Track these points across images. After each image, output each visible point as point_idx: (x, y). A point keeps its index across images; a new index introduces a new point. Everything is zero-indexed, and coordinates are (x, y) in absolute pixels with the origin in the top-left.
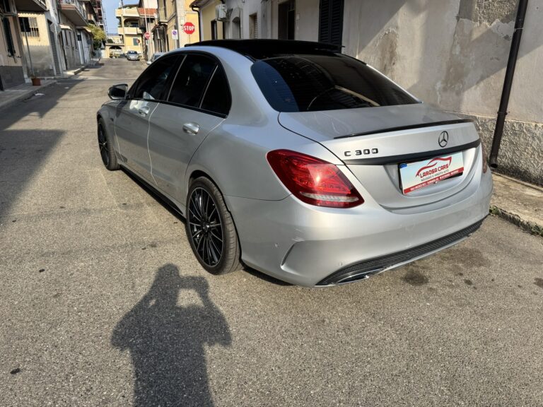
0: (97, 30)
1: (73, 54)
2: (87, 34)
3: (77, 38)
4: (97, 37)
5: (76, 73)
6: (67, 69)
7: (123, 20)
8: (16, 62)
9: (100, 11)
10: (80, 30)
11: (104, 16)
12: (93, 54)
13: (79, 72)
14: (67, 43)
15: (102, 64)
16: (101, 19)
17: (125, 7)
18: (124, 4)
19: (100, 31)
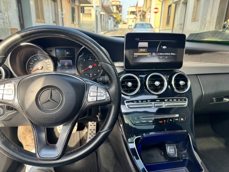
0: (118, 17)
1: (106, 26)
2: (114, 17)
3: (109, 19)
4: (118, 19)
5: (104, 33)
6: (102, 31)
7: (129, 12)
8: (75, 26)
9: (121, 10)
10: (111, 16)
11: (122, 11)
12: (115, 26)
13: (106, 33)
14: (104, 20)
15: (118, 30)
16: (121, 12)
17: (131, 7)
18: (131, 6)
19: (120, 17)
